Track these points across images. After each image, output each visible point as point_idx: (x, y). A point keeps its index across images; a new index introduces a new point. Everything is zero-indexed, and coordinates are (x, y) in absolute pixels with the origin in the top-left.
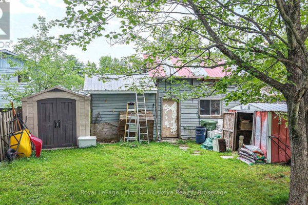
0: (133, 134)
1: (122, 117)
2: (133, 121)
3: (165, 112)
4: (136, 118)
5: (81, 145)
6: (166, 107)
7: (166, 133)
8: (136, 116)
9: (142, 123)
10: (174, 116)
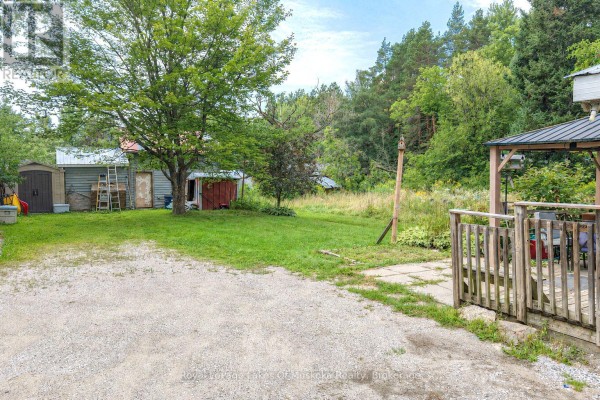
0: (104, 204)
1: (93, 189)
2: (105, 192)
3: (138, 185)
4: (109, 189)
5: (56, 210)
6: (140, 180)
7: (140, 204)
8: (107, 187)
9: (114, 193)
10: (148, 188)
